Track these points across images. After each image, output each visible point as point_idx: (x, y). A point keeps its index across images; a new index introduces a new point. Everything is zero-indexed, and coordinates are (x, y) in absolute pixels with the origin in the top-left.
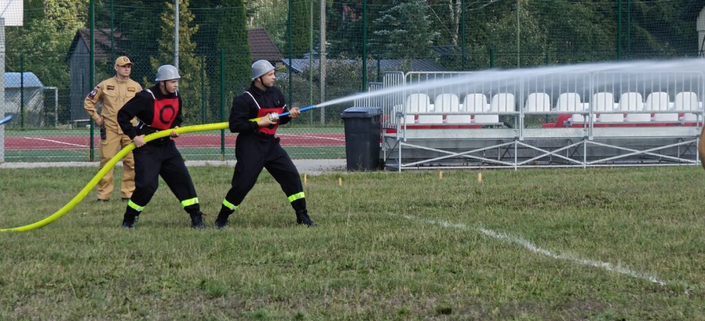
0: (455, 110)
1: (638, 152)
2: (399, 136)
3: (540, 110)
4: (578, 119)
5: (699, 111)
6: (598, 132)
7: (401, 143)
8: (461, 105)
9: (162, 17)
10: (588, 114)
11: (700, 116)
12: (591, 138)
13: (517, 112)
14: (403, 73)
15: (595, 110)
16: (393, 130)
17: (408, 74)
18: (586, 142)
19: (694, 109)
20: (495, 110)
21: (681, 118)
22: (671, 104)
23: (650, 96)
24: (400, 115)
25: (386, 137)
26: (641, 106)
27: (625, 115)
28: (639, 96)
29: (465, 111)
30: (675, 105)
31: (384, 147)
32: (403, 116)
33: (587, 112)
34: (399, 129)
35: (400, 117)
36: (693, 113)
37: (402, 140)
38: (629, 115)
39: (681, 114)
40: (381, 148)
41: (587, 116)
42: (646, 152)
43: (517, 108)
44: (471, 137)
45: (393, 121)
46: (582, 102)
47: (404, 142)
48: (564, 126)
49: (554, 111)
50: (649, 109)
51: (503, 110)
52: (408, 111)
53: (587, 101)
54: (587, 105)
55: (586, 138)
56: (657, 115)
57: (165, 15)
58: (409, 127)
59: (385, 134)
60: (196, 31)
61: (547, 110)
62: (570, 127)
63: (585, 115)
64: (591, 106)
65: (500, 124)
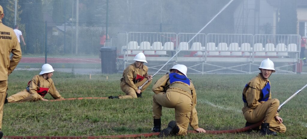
0: (149, 48)
1: (225, 68)
2: (125, 59)
3: (185, 49)
4: (200, 53)
5: (251, 51)
6: (208, 59)
7: (125, 62)
8: (151, 47)
9: (6, 7)
10: (204, 52)
11: (251, 54)
12: (206, 62)
13: (175, 50)
14: (127, 32)
15: (207, 50)
16: (122, 57)
17: (129, 33)
18: (203, 63)
19: (249, 50)
20: (166, 49)
21: (243, 54)
22: (239, 48)
23: (231, 44)
24: (125, 50)
25: (118, 60)
26: (227, 49)
27: (220, 52)
28: (226, 44)
29: (153, 49)
30: (241, 49)
31: (118, 64)
32: (126, 51)
33: (204, 51)
34: (125, 56)
35: (125, 51)
36: (249, 52)
37: (126, 61)
38: (221, 52)
39: (243, 52)
40: (116, 64)
41: (204, 53)
42: (229, 68)
43: (175, 48)
44: (155, 60)
45: (122, 53)
46: (202, 46)
47: (127, 62)
48: (194, 57)
49: (190, 50)
50: (230, 50)
51: (169, 49)
52: (129, 48)
53: (204, 46)
54: (204, 48)
55: (204, 62)
56: (233, 53)
57: (8, 6)
58: (129, 55)
59: (118, 58)
60: (21, 13)
61: (188, 49)
62: (196, 57)
63: (203, 52)
64: (206, 48)
65: (167, 55)
